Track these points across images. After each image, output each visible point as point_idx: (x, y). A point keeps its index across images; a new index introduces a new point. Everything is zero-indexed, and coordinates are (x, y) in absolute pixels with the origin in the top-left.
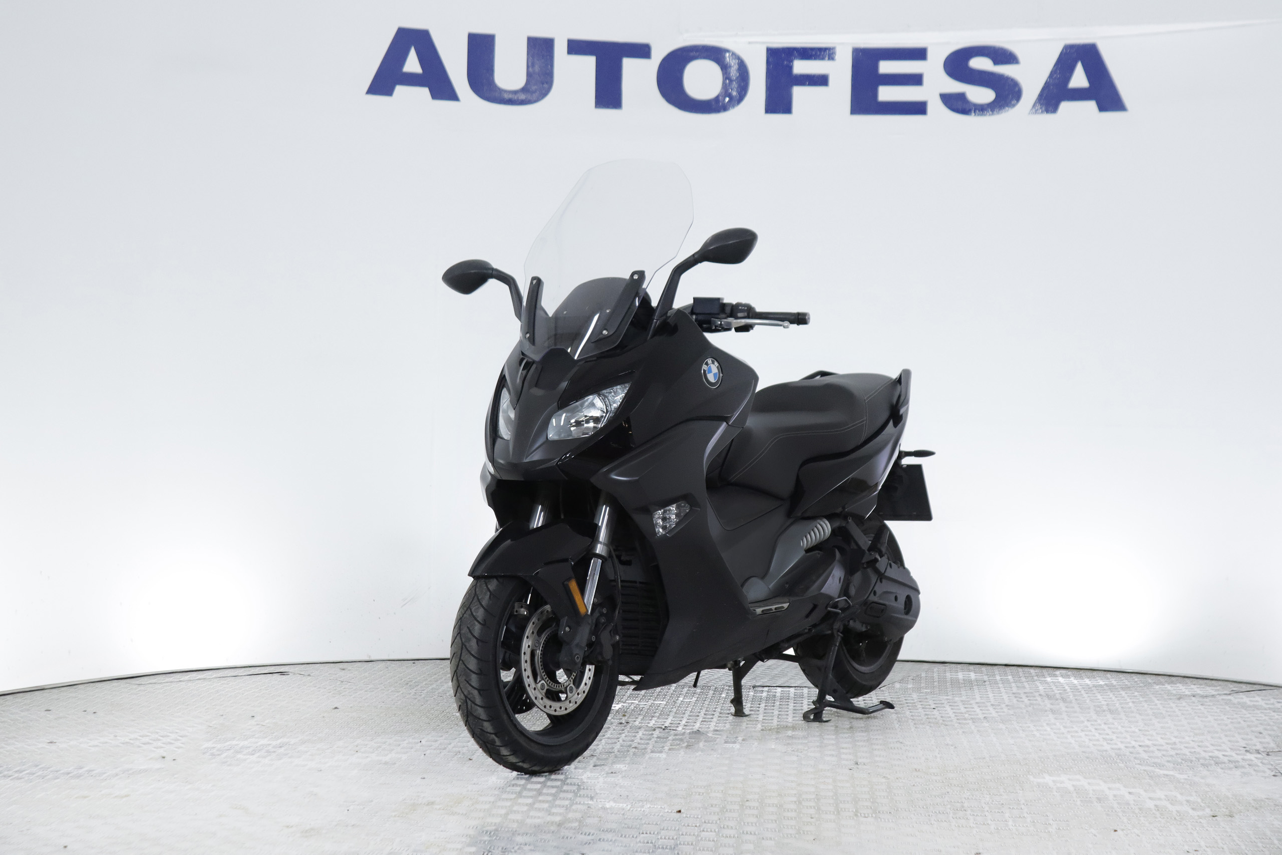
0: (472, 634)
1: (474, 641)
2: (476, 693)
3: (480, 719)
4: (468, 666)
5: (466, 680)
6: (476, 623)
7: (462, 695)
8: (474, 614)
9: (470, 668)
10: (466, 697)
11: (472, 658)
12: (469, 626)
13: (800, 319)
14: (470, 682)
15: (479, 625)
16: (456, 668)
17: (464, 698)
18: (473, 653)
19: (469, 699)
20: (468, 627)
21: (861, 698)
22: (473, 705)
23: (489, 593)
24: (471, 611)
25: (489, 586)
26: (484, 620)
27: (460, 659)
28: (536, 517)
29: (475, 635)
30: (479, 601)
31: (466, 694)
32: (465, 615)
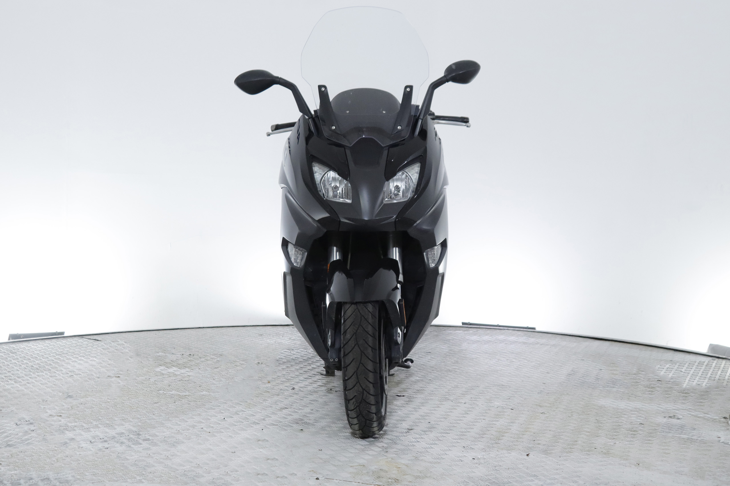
0: (368, 344)
1: (370, 349)
2: (371, 386)
3: (370, 404)
4: (367, 367)
5: (365, 378)
6: (369, 336)
7: (361, 388)
8: (366, 330)
9: (369, 369)
10: (363, 389)
11: (370, 361)
12: (364, 339)
13: (464, 120)
14: (368, 379)
15: (371, 337)
16: (356, 369)
17: (362, 390)
18: (370, 358)
19: (366, 391)
20: (364, 340)
22: (368, 395)
23: (370, 314)
24: (363, 327)
25: (368, 309)
26: (373, 333)
27: (360, 363)
28: (334, 252)
29: (370, 345)
30: (366, 320)
31: (364, 387)
32: (358, 331)
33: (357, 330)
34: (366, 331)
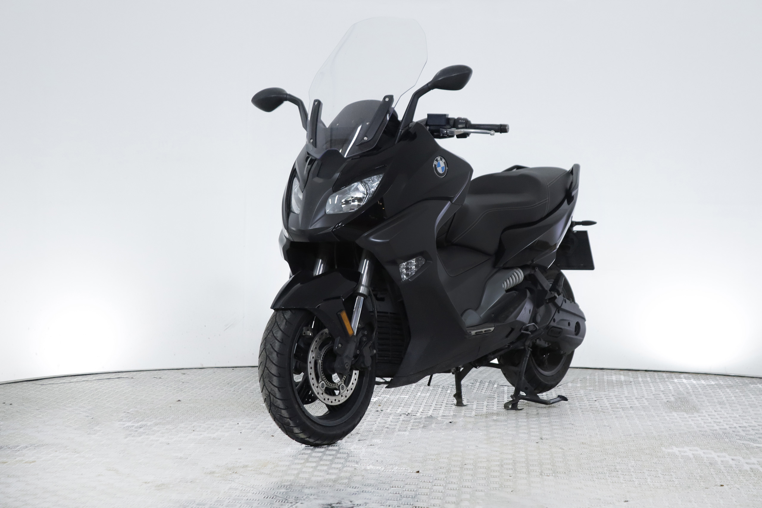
0: (273, 349)
1: (275, 353)
2: (276, 390)
3: (279, 408)
4: (271, 371)
5: (269, 381)
6: (276, 341)
7: (267, 391)
8: (275, 335)
9: (272, 373)
10: (269, 392)
11: (274, 366)
12: (271, 343)
13: (502, 129)
14: (272, 382)
15: (278, 342)
16: (262, 373)
17: (268, 394)
18: (274, 362)
19: (272, 394)
20: (271, 345)
21: (544, 394)
22: (274, 398)
23: (285, 321)
24: (273, 333)
25: (285, 316)
26: (282, 339)
27: (265, 367)
28: (318, 268)
29: (276, 350)
30: (278, 326)
31: (269, 390)
32: (269, 336)
33: (268, 334)
34: (275, 337)
